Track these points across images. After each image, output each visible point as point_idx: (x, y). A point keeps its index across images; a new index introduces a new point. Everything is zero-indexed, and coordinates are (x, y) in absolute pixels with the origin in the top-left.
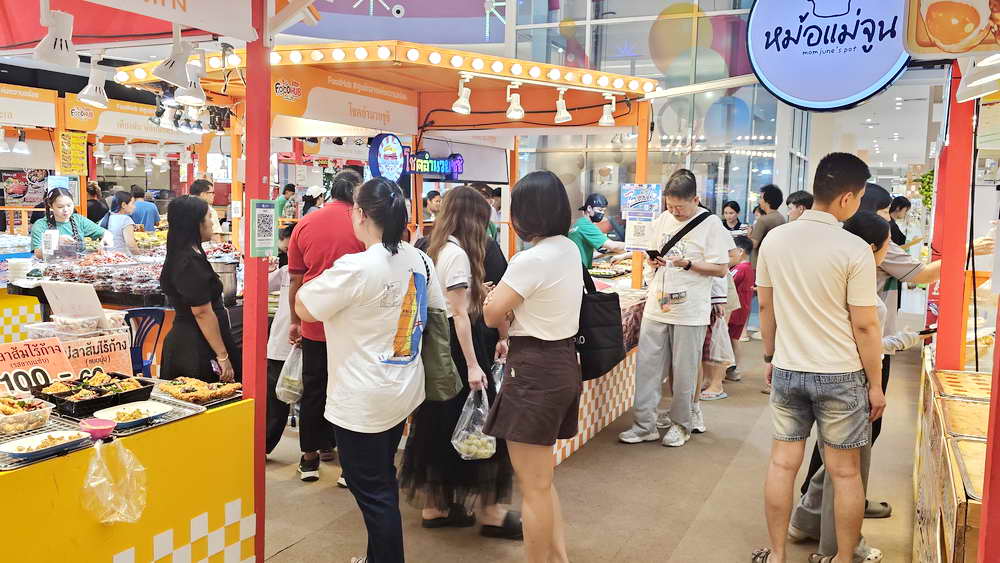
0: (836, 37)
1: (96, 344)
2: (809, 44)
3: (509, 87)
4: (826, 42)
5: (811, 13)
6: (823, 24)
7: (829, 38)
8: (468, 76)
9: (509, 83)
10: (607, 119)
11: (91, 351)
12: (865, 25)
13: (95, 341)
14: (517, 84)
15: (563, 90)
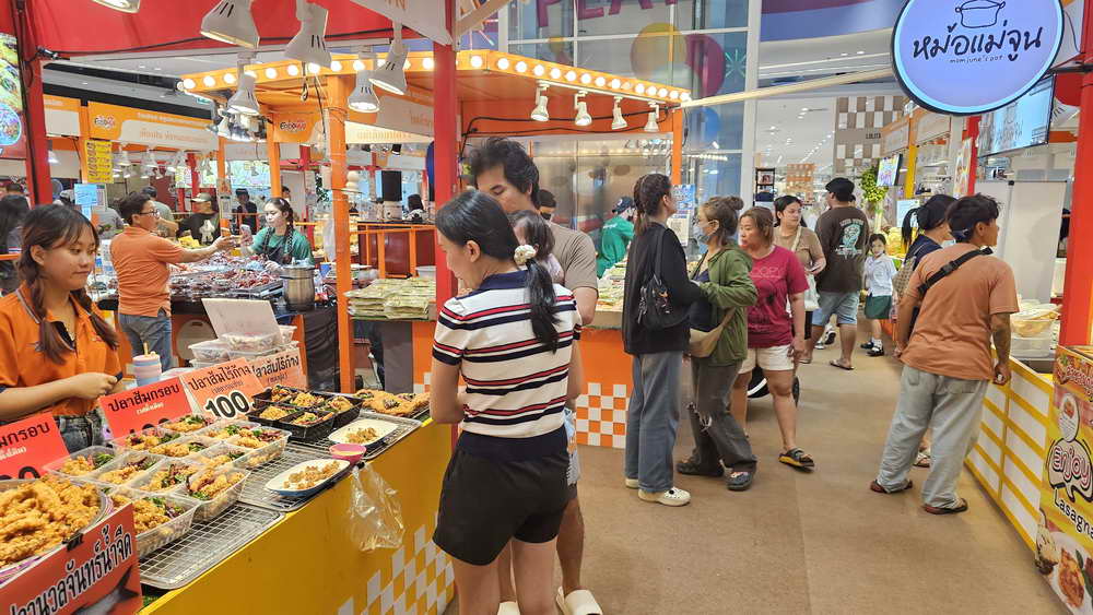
0: (983, 46)
1: (275, 362)
2: (956, 53)
3: (577, 96)
4: (973, 51)
5: (959, 23)
6: (970, 35)
7: (976, 47)
8: (545, 85)
9: (577, 91)
10: (651, 126)
11: (271, 369)
12: (1011, 36)
13: (273, 358)
14: (584, 92)
15: (619, 98)
